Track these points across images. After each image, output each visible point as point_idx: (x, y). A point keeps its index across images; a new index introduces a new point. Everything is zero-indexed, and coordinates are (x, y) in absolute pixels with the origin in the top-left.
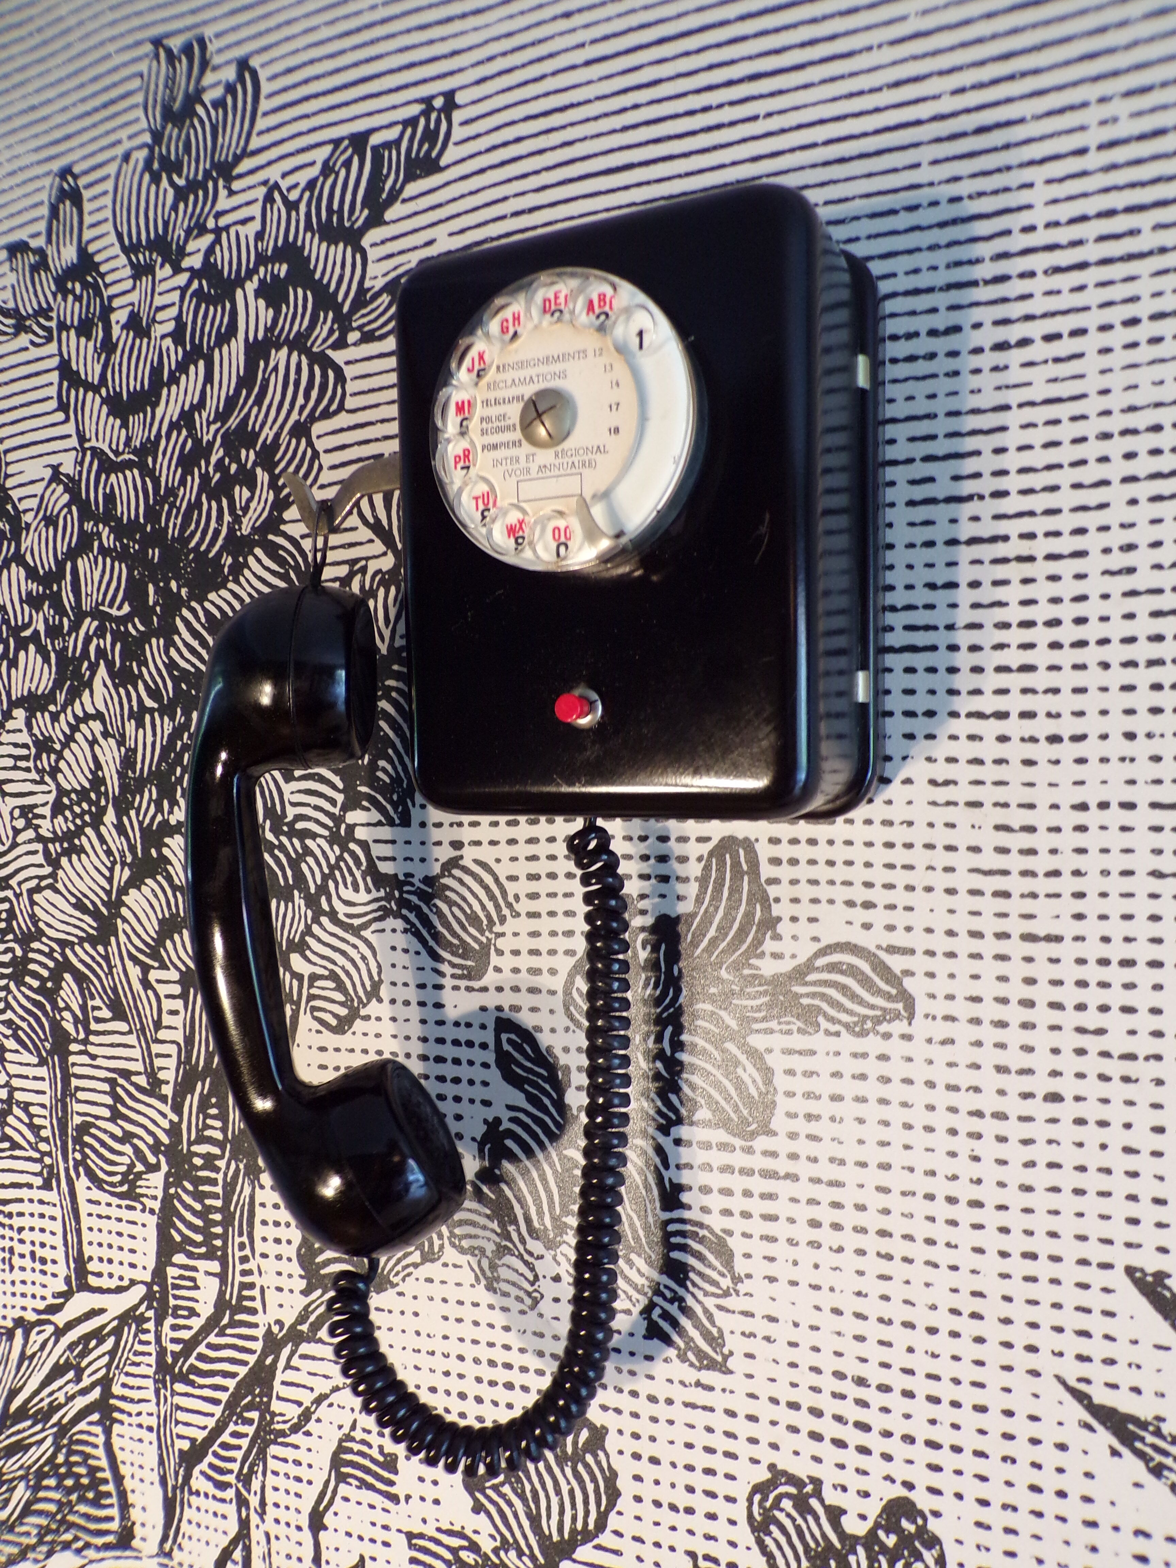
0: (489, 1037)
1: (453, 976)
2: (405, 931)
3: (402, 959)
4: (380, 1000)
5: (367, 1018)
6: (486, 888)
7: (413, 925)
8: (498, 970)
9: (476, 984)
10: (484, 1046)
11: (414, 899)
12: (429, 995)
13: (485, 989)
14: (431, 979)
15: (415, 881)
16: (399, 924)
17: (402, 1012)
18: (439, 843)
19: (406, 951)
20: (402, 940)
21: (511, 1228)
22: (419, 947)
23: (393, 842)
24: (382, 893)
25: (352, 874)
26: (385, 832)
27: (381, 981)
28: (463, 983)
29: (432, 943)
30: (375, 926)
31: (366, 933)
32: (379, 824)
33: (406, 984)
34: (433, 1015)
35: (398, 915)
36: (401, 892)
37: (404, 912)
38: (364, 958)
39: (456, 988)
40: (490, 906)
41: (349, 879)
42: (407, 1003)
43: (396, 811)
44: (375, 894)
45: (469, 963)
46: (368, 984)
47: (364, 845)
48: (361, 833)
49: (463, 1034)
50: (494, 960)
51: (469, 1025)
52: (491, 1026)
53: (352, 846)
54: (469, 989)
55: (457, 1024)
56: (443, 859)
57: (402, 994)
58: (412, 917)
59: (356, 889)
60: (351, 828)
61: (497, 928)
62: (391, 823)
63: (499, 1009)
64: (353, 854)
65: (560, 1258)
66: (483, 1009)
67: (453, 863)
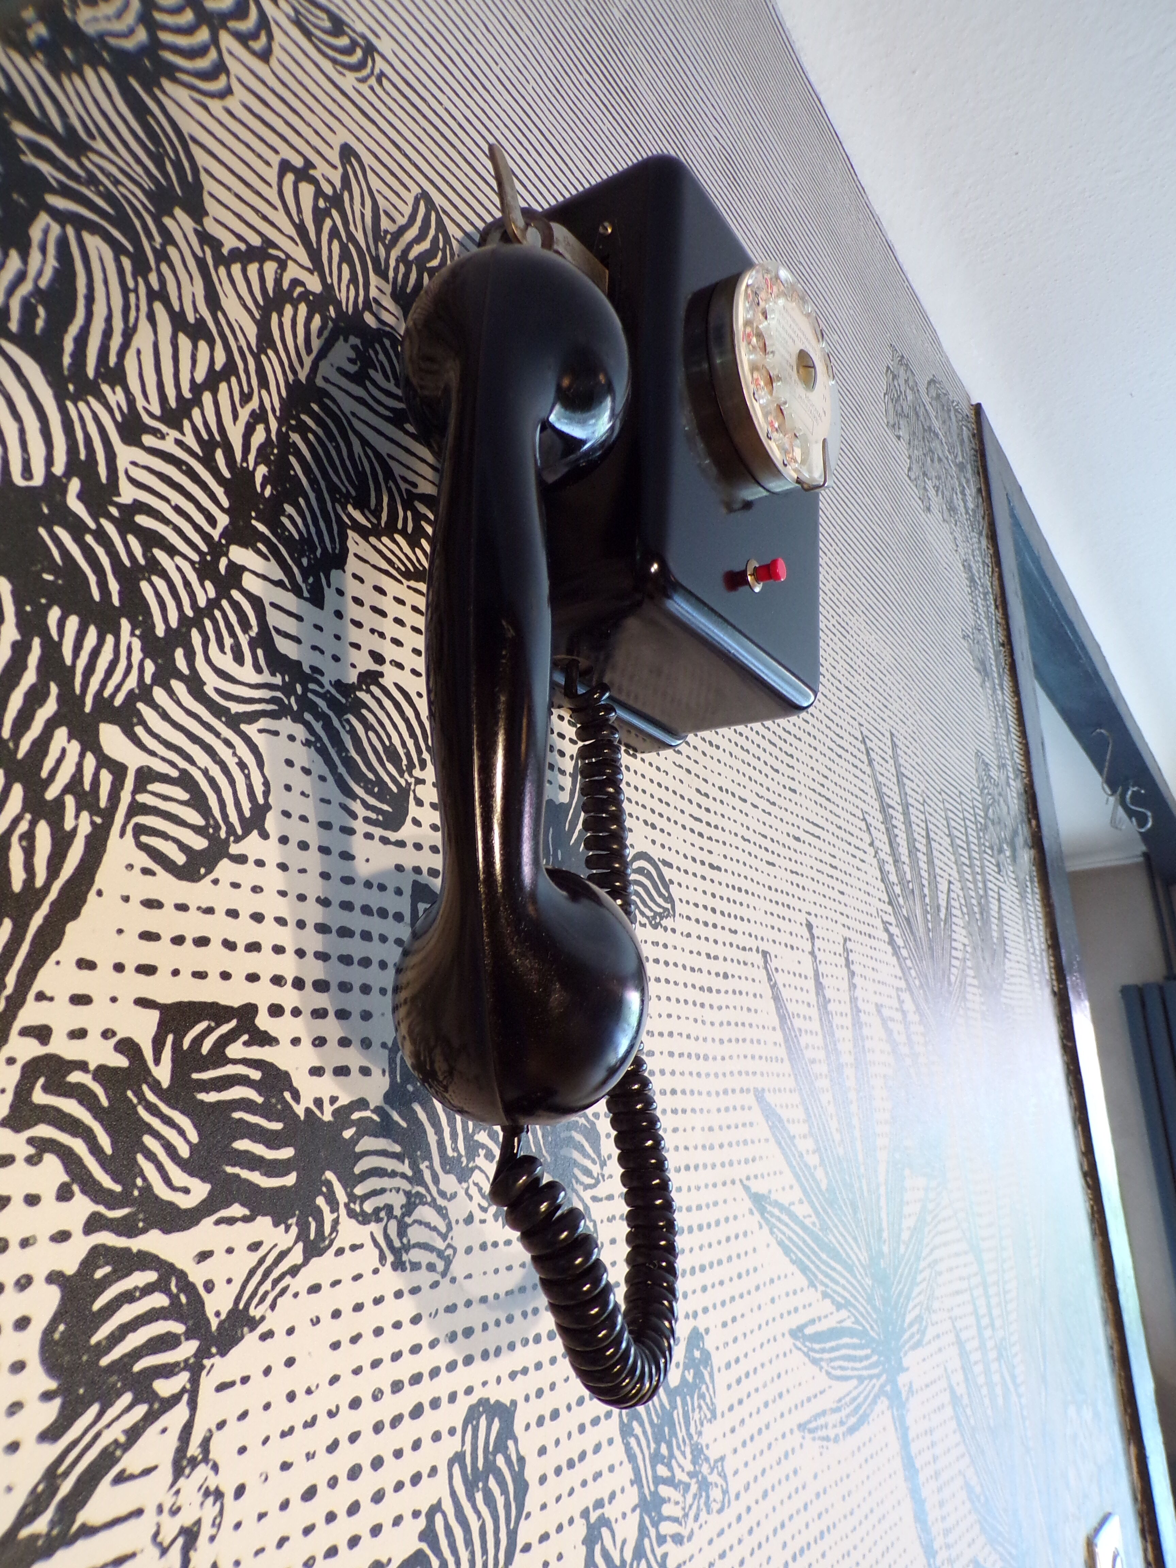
0: (403, 905)
1: (367, 820)
2: (307, 743)
3: (301, 782)
4: (265, 835)
5: (241, 859)
6: (407, 721)
7: (319, 739)
8: (416, 823)
9: (393, 836)
10: (399, 917)
11: (322, 704)
12: (334, 839)
13: (401, 844)
14: (339, 819)
15: (325, 680)
16: (300, 731)
17: (297, 858)
18: (357, 647)
19: (307, 771)
20: (302, 755)
21: (423, 1166)
22: (325, 771)
23: (299, 618)
24: (278, 680)
25: (233, 634)
26: (288, 600)
27: (267, 807)
28: (378, 832)
29: (342, 770)
30: (263, 723)
31: (250, 730)
32: (279, 584)
33: (304, 819)
34: (339, 868)
35: (297, 718)
36: (305, 689)
37: (307, 716)
38: (242, 765)
39: (369, 836)
40: (410, 743)
41: (228, 641)
42: (303, 846)
43: (305, 580)
44: (266, 677)
45: (386, 807)
46: (246, 806)
47: (256, 602)
48: (249, 582)
49: (375, 899)
50: (413, 810)
51: (382, 888)
52: (408, 891)
53: (236, 594)
54: (384, 840)
55: (368, 884)
56: (362, 668)
57: (298, 831)
58: (318, 726)
59: (239, 658)
60: (237, 571)
61: (417, 772)
62: (297, 591)
63: (417, 870)
64: (236, 606)
65: (473, 1191)
66: (399, 868)
67: (371, 678)
